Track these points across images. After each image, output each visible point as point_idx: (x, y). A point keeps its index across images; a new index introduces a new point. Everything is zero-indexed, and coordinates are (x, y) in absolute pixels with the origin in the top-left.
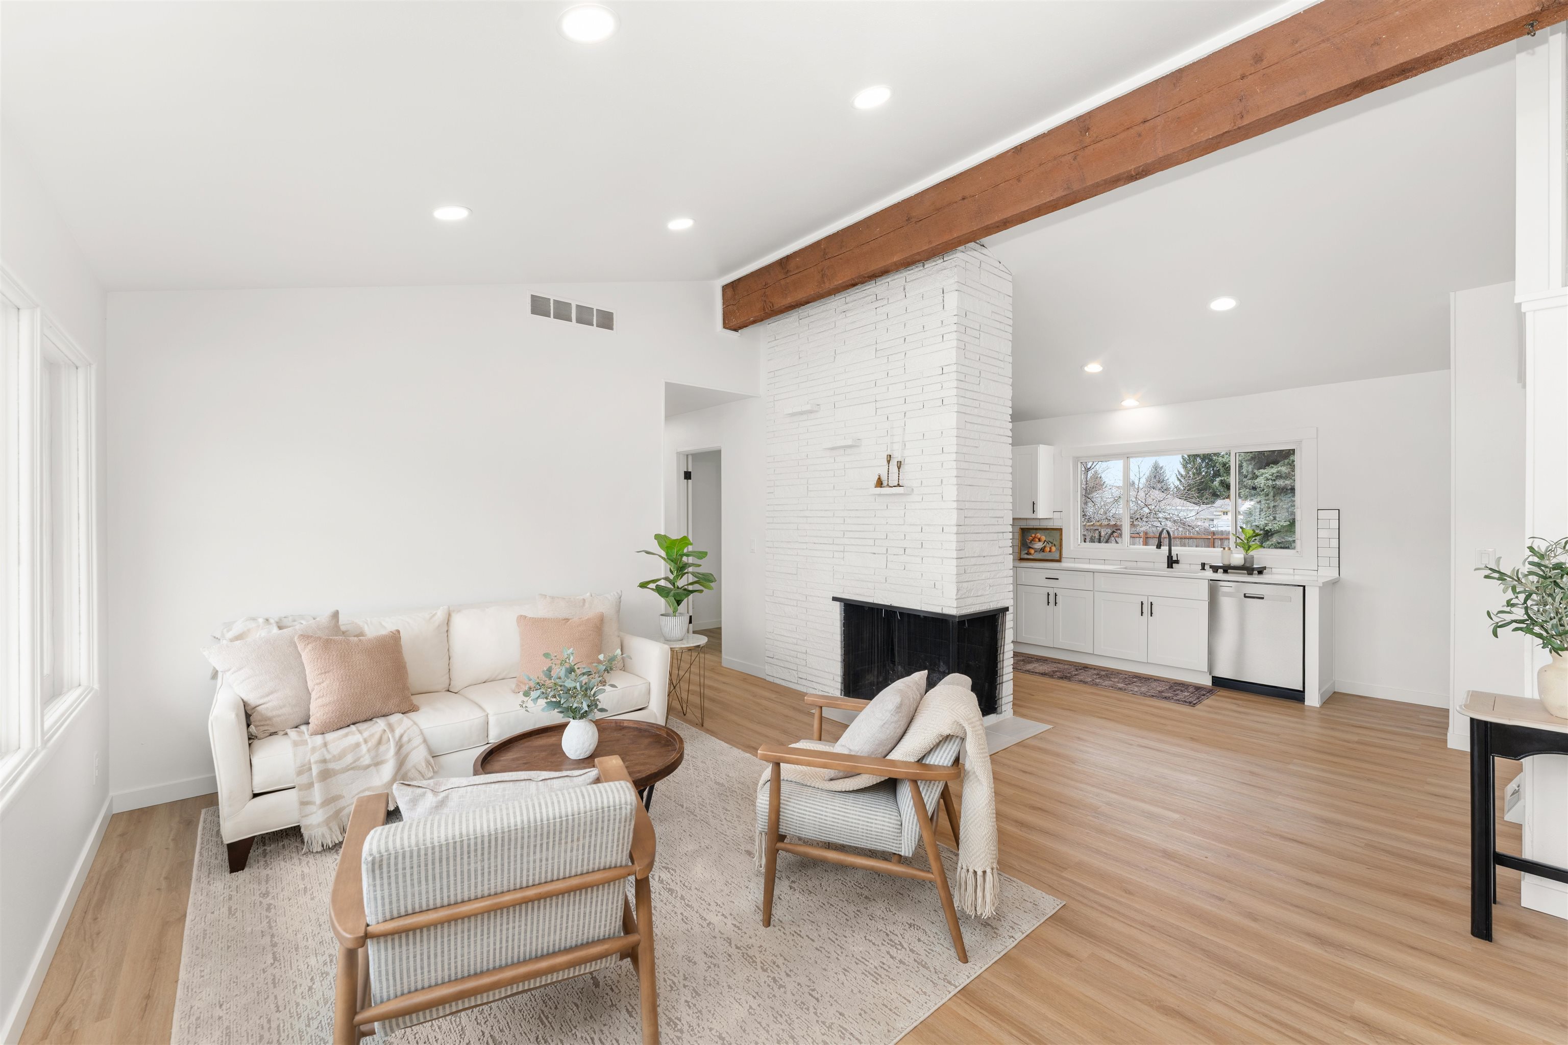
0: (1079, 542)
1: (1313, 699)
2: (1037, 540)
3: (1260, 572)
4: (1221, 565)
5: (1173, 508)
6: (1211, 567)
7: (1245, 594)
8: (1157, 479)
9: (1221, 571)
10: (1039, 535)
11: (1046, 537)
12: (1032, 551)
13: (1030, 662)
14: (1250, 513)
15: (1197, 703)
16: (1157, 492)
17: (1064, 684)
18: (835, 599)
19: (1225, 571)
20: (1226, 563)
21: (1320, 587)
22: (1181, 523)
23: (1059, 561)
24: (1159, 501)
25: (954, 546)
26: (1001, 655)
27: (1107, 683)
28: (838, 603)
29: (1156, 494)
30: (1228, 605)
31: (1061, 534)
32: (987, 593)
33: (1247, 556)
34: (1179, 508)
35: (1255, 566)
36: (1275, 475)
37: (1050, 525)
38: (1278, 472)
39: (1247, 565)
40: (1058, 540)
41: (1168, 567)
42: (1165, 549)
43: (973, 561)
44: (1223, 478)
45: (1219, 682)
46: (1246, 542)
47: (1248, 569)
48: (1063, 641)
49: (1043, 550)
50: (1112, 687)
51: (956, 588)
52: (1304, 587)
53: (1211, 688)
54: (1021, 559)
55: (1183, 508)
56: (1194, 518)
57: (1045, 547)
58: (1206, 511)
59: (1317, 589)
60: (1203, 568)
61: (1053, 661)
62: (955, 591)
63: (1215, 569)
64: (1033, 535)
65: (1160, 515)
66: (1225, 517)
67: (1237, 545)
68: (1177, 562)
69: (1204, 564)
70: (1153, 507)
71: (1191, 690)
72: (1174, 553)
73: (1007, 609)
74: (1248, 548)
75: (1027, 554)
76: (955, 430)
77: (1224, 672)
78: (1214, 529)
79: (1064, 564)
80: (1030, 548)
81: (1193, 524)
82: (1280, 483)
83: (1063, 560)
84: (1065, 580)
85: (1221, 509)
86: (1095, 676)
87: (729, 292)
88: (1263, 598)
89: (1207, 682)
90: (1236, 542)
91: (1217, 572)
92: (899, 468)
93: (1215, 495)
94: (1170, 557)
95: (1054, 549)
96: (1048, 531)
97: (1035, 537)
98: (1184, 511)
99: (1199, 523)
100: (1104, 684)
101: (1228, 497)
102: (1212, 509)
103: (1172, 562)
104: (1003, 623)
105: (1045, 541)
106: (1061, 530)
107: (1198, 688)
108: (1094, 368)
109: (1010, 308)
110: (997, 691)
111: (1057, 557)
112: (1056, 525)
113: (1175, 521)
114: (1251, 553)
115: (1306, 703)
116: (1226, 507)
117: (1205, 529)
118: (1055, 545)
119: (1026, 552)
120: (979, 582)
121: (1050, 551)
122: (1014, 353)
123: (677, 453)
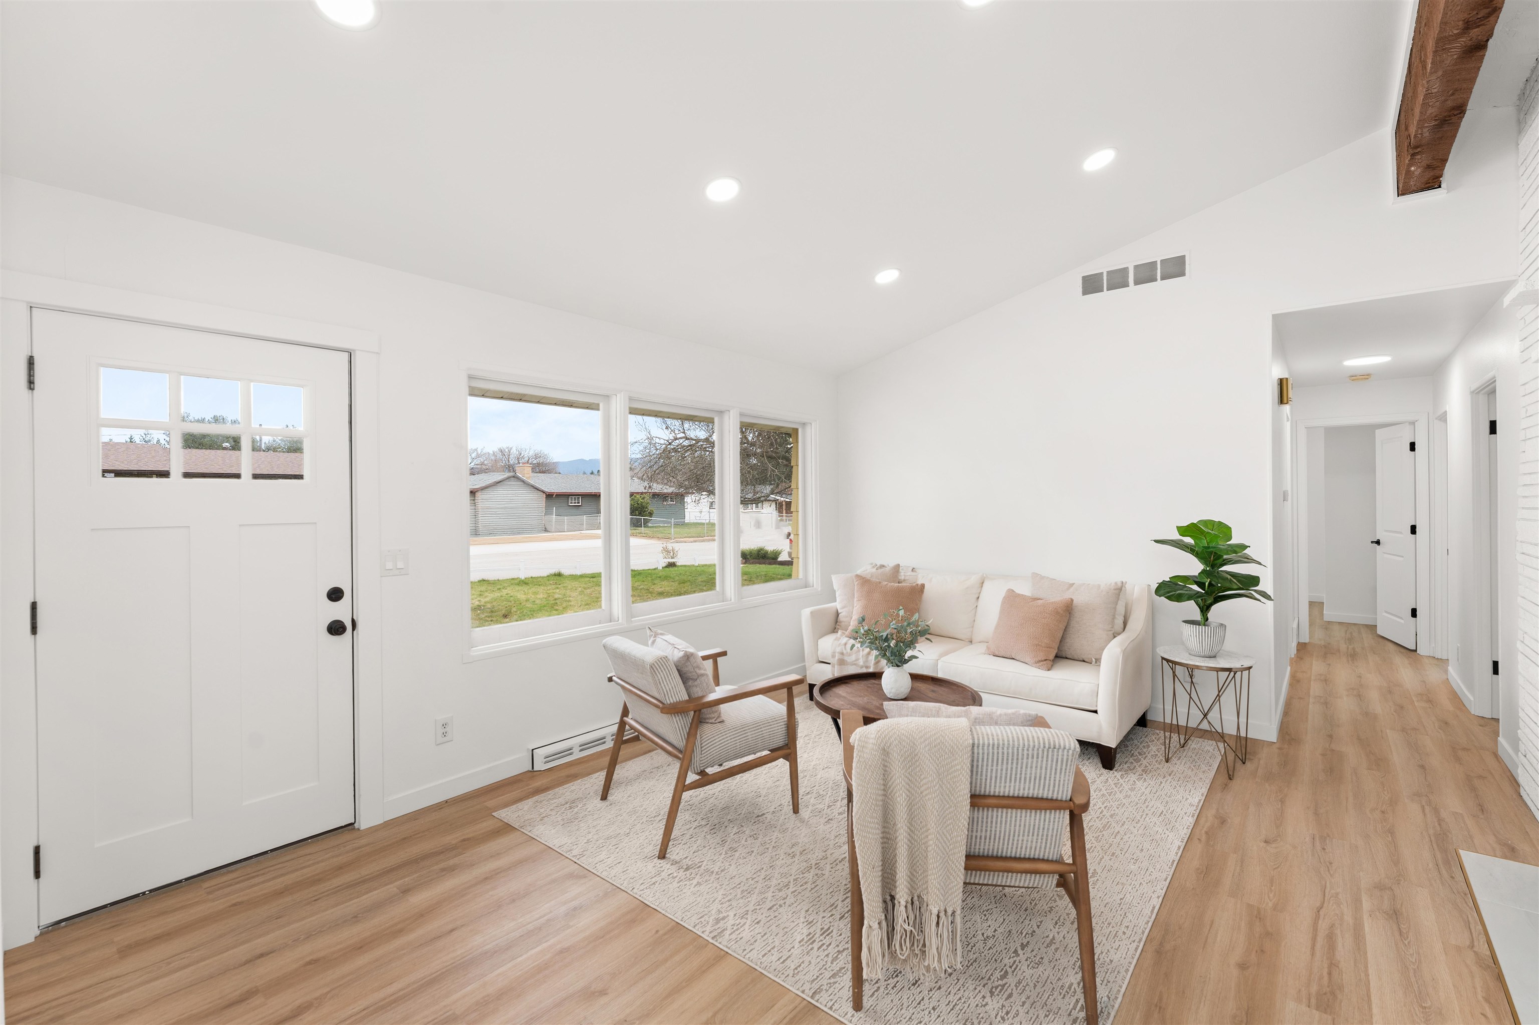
87: (1397, 135)
123: (1472, 393)
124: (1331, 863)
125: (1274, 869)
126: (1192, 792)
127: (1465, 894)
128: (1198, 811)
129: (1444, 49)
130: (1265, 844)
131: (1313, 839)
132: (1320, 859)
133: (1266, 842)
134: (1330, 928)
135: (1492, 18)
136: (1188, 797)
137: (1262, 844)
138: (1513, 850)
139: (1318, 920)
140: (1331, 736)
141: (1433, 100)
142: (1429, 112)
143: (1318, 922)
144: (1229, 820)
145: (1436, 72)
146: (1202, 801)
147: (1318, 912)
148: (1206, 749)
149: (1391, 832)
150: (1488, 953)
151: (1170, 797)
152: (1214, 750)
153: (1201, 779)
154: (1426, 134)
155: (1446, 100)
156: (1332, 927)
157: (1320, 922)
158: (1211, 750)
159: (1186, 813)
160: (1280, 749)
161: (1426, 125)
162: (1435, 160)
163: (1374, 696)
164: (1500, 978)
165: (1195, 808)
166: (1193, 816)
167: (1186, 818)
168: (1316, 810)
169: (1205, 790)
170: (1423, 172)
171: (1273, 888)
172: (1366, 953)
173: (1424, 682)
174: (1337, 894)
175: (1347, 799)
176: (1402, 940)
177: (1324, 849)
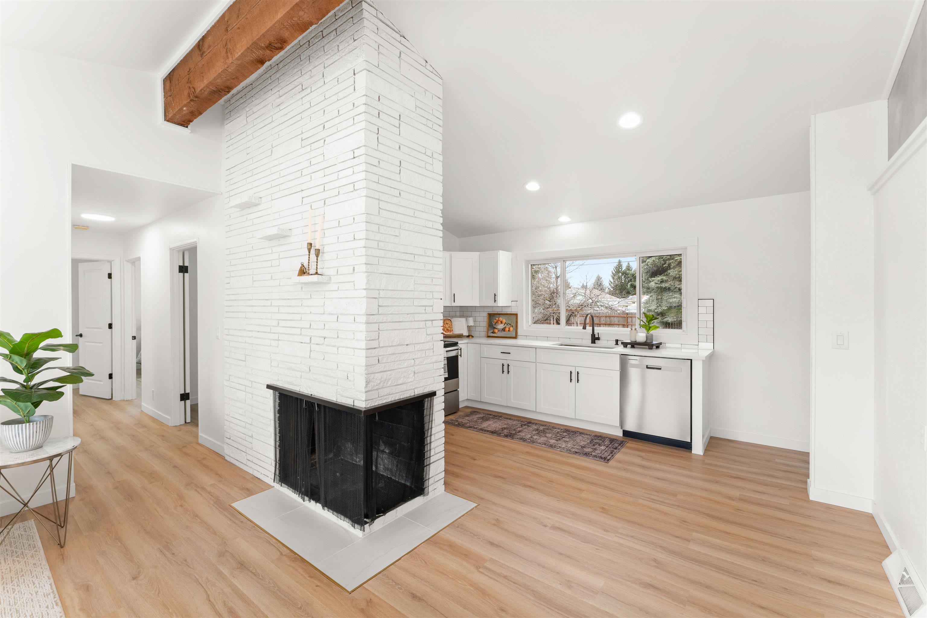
0: (530, 324)
1: (698, 449)
2: (500, 322)
3: (658, 347)
4: (629, 341)
5: (605, 300)
6: (622, 343)
7: (647, 366)
8: (599, 285)
9: (629, 346)
10: (501, 319)
11: (506, 320)
12: (496, 331)
13: (487, 420)
14: (647, 303)
15: (610, 458)
16: (597, 290)
17: (509, 443)
18: (269, 387)
19: (633, 347)
20: (633, 340)
21: (703, 360)
22: (609, 308)
23: (515, 338)
24: (598, 296)
25: (362, 336)
26: (428, 438)
27: (542, 439)
28: (271, 391)
29: (596, 292)
30: (634, 374)
31: (517, 318)
32: (411, 380)
33: (648, 335)
34: (609, 300)
35: (654, 342)
36: (660, 281)
37: (509, 311)
38: (661, 280)
39: (649, 341)
40: (515, 322)
41: (592, 343)
42: (589, 329)
43: (390, 350)
44: (632, 283)
45: (627, 434)
46: (647, 324)
47: (649, 345)
48: (514, 402)
49: (504, 330)
50: (545, 445)
51: (365, 380)
52: (691, 360)
53: (622, 440)
54: (488, 337)
55: (611, 300)
56: (617, 305)
57: (505, 327)
58: (623, 301)
59: (701, 363)
60: (617, 344)
61: (507, 417)
62: (364, 384)
63: (625, 345)
64: (497, 319)
65: (598, 304)
66: (633, 305)
67: (641, 326)
68: (598, 339)
69: (618, 340)
70: (594, 299)
71: (607, 442)
72: (596, 332)
73: (433, 394)
74: (649, 329)
75: (493, 333)
76: (365, 215)
77: (631, 427)
78: (627, 312)
79: (519, 342)
80: (495, 328)
81: (616, 309)
82: (663, 285)
83: (518, 337)
84: (515, 354)
85: (631, 301)
86: (534, 432)
87: (168, 83)
88: (660, 369)
89: (619, 433)
90: (640, 324)
91: (626, 347)
92: (317, 256)
93: (628, 293)
94: (593, 335)
95: (511, 329)
96: (507, 316)
97: (498, 320)
98: (611, 301)
99: (620, 308)
100: (539, 441)
101: (635, 294)
102: (627, 301)
103: (595, 339)
104: (431, 406)
105: (505, 323)
106: (516, 315)
107: (612, 440)
108: (533, 186)
109: (441, 110)
110: (425, 473)
111: (514, 335)
112: (514, 311)
113: (606, 307)
114: (652, 332)
115: (693, 452)
116: (634, 299)
117: (623, 312)
118: (512, 326)
119: (492, 331)
120: (399, 370)
121: (509, 331)
122: (445, 152)
123: (170, 249)
124: (186, 561)
125: (158, 595)
126: (36, 582)
127: (254, 527)
128: (57, 596)
129: (252, 50)
130: (135, 581)
131: (162, 552)
132: (177, 563)
133: (134, 578)
134: (225, 605)
135: (277, 51)
136: (36, 589)
137: (133, 582)
138: (248, 490)
139: (215, 607)
140: (109, 473)
141: (225, 75)
142: (218, 81)
143: (216, 608)
144: (91, 583)
145: (239, 60)
146: (53, 584)
147: (210, 601)
148: (16, 534)
149: (196, 516)
150: (288, 551)
151: (15, 604)
152: (26, 531)
153: (35, 564)
154: (206, 93)
155: (229, 80)
156: (225, 604)
157: (217, 606)
158: (23, 533)
159: (47, 607)
160: (82, 500)
161: (211, 87)
162: (197, 110)
163: (111, 434)
164: (303, 560)
165: (52, 595)
166: (57, 605)
167: (51, 612)
168: (145, 530)
169: (47, 573)
170: (187, 114)
171: (170, 611)
172: (254, 604)
173: (131, 416)
174: (207, 578)
175: (156, 510)
176: (258, 578)
177: (173, 554)
